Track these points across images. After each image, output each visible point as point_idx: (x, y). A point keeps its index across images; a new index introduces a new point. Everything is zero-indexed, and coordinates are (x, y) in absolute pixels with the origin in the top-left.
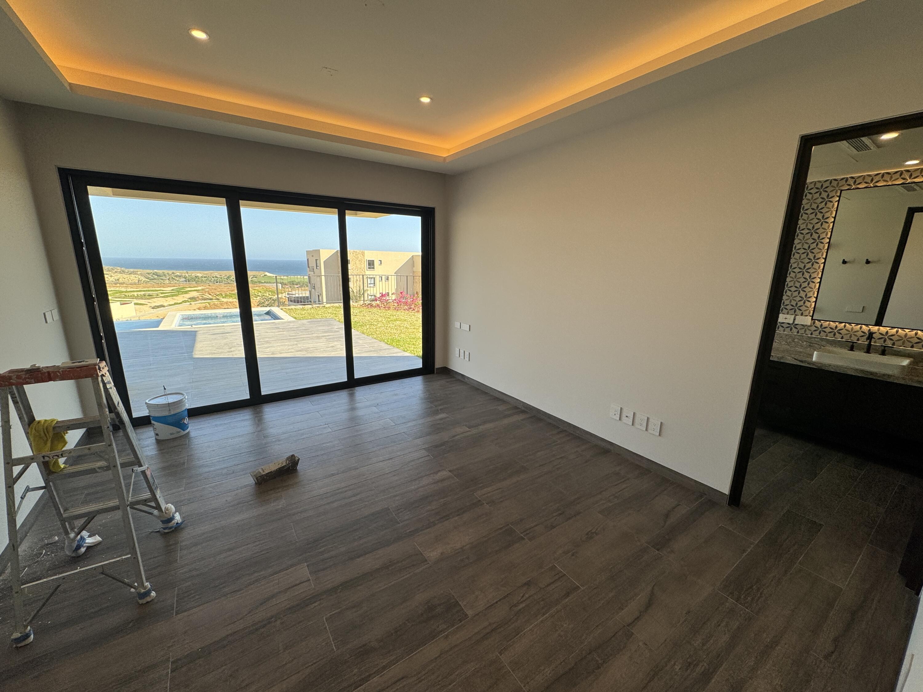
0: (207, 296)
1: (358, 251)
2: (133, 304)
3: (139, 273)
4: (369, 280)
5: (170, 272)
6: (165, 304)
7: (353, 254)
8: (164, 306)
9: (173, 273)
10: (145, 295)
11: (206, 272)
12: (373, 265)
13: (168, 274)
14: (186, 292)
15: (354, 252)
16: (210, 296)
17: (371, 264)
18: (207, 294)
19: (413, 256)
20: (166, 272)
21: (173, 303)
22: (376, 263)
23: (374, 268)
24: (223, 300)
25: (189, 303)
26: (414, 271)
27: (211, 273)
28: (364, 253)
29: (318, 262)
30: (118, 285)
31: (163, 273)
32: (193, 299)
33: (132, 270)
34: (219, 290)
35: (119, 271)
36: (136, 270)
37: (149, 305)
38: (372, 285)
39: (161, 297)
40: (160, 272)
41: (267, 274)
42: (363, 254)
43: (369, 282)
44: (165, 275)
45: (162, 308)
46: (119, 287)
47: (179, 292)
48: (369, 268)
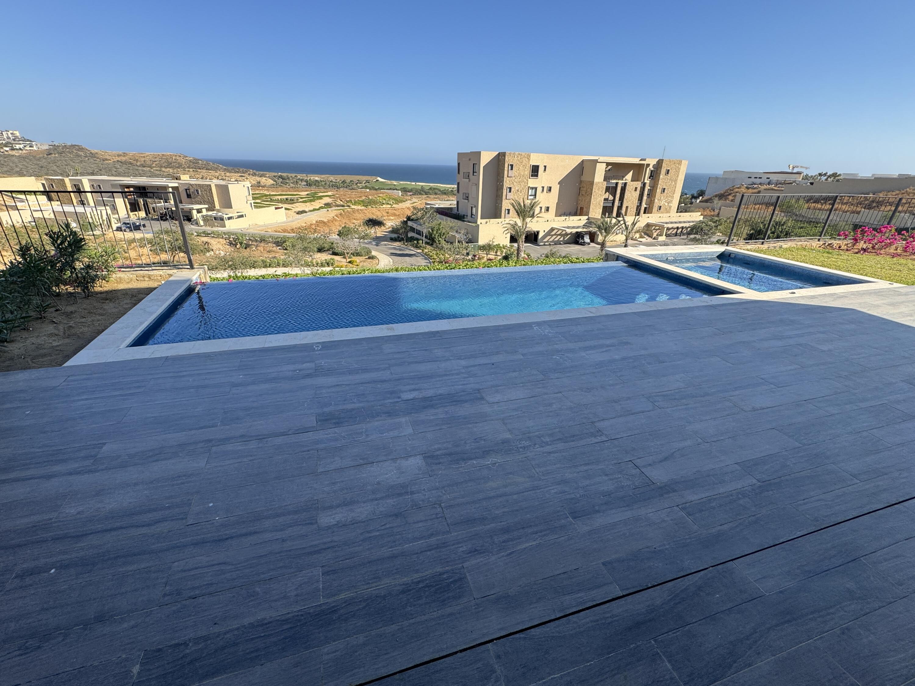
0: (339, 202)
1: (523, 154)
2: (284, 209)
3: (267, 175)
4: (530, 191)
5: (293, 175)
6: (307, 210)
7: (518, 157)
8: (306, 212)
9: (296, 176)
10: (287, 199)
11: (323, 176)
12: (538, 172)
13: (291, 177)
14: (321, 198)
15: (519, 154)
16: (341, 202)
17: (535, 171)
18: (339, 201)
19: (583, 161)
20: (290, 175)
21: (312, 209)
22: (541, 169)
23: (537, 176)
24: (353, 207)
25: (326, 210)
26: (581, 182)
27: (328, 177)
28: (530, 156)
29: (476, 166)
30: (261, 188)
31: (287, 176)
32: (328, 205)
33: (262, 173)
34: (348, 196)
35: (251, 173)
36: (265, 173)
37: (294, 210)
38: (532, 197)
39: (301, 202)
40: (284, 175)
41: (379, 179)
42: (529, 158)
43: (530, 194)
44: (289, 178)
45: (305, 214)
46: (262, 190)
47: (313, 198)
48: (532, 176)
